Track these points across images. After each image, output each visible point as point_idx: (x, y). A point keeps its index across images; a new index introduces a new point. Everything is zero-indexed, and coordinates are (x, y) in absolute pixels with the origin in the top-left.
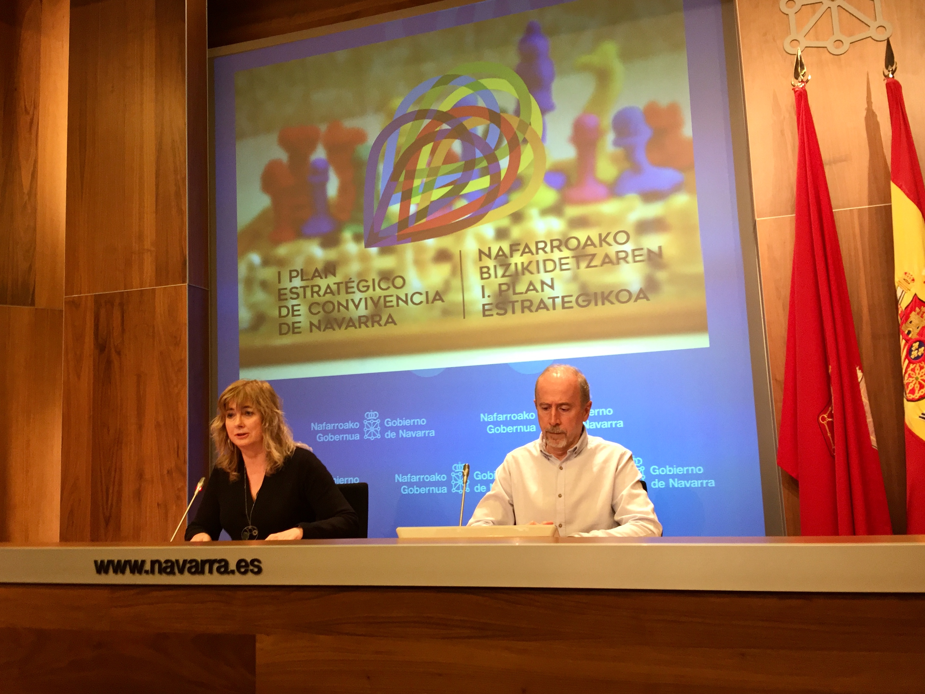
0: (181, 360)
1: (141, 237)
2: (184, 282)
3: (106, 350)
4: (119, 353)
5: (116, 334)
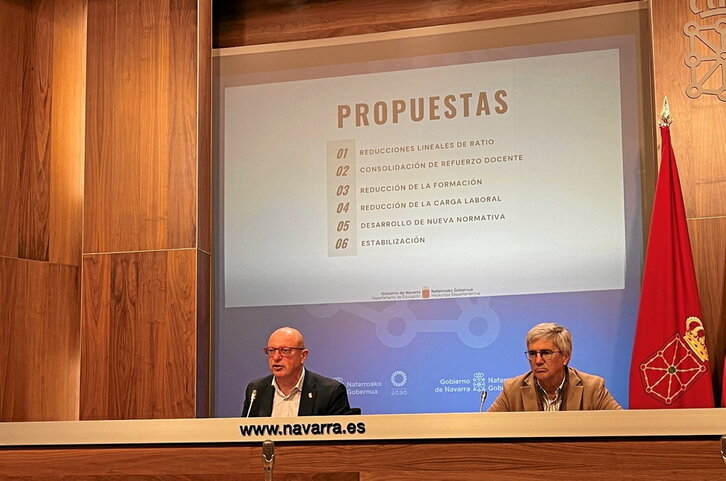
1: (154, 207)
2: (194, 246)
3: (122, 301)
4: (134, 304)
5: (131, 288)
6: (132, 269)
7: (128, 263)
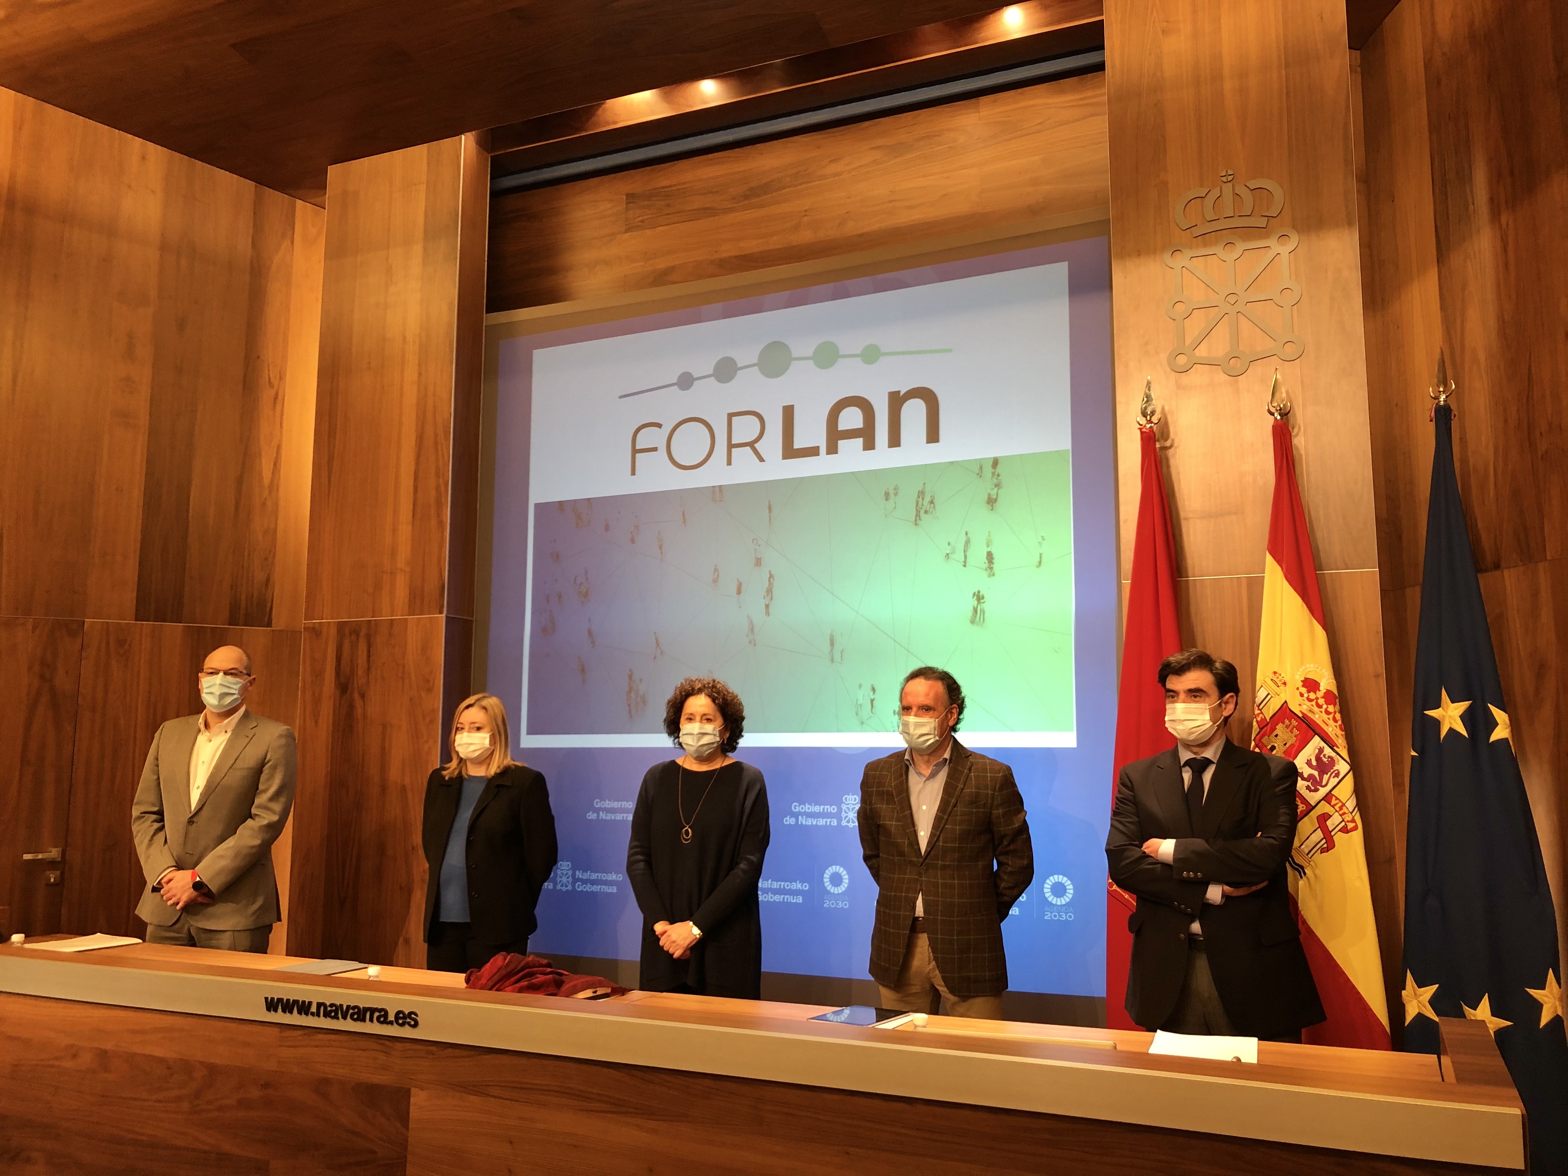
0: (434, 710)
1: (393, 553)
2: (441, 612)
3: (349, 692)
4: (363, 696)
5: (360, 672)
6: (362, 647)
7: (358, 635)
